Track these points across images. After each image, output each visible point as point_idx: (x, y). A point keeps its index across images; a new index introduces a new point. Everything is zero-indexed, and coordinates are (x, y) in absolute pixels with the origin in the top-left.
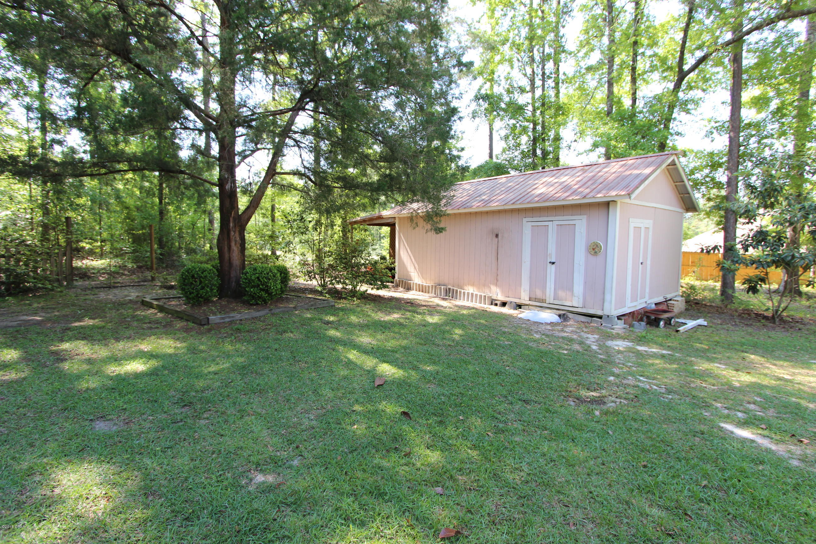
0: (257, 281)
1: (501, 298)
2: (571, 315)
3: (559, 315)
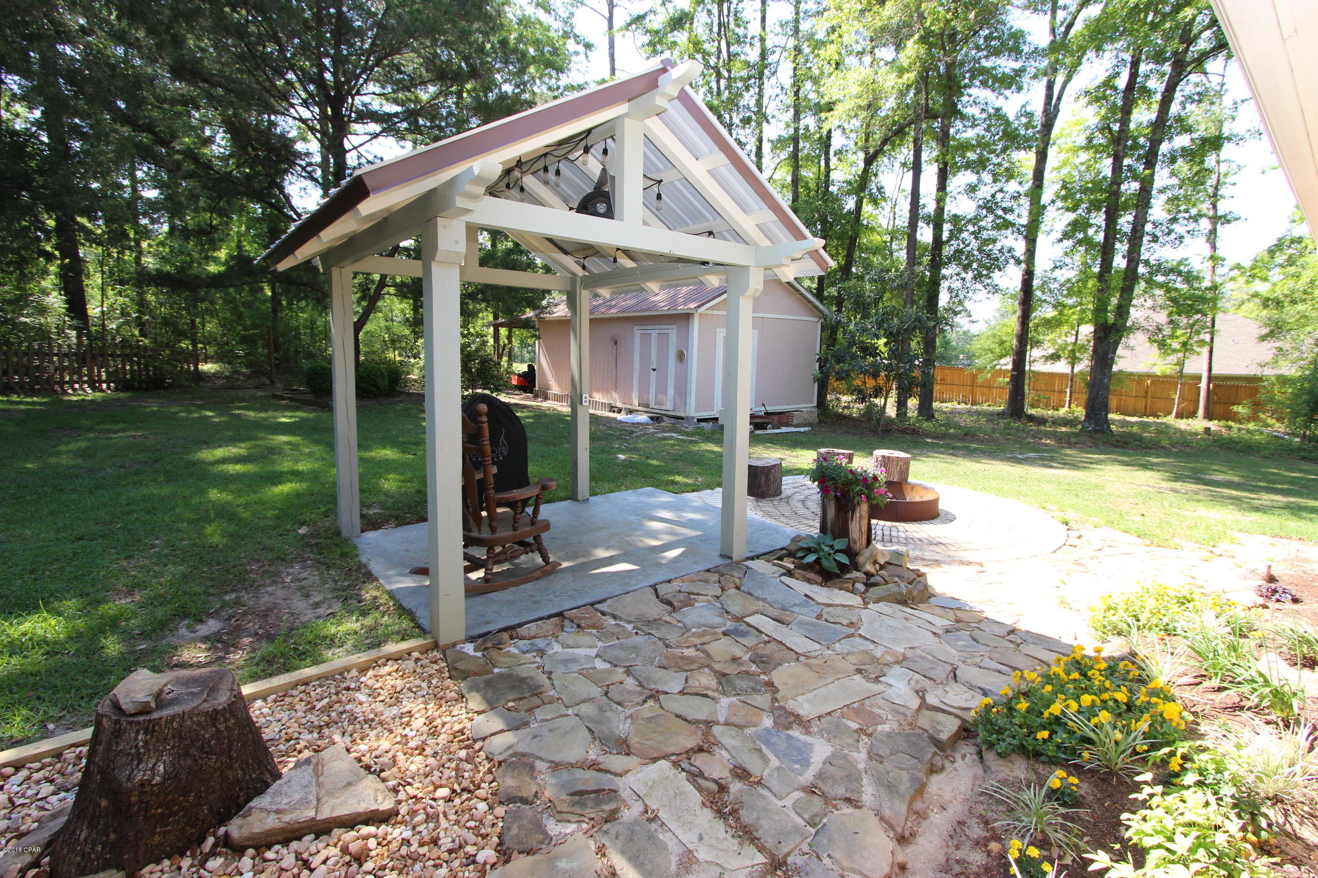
1: (619, 405)
2: (665, 418)
3: (652, 418)
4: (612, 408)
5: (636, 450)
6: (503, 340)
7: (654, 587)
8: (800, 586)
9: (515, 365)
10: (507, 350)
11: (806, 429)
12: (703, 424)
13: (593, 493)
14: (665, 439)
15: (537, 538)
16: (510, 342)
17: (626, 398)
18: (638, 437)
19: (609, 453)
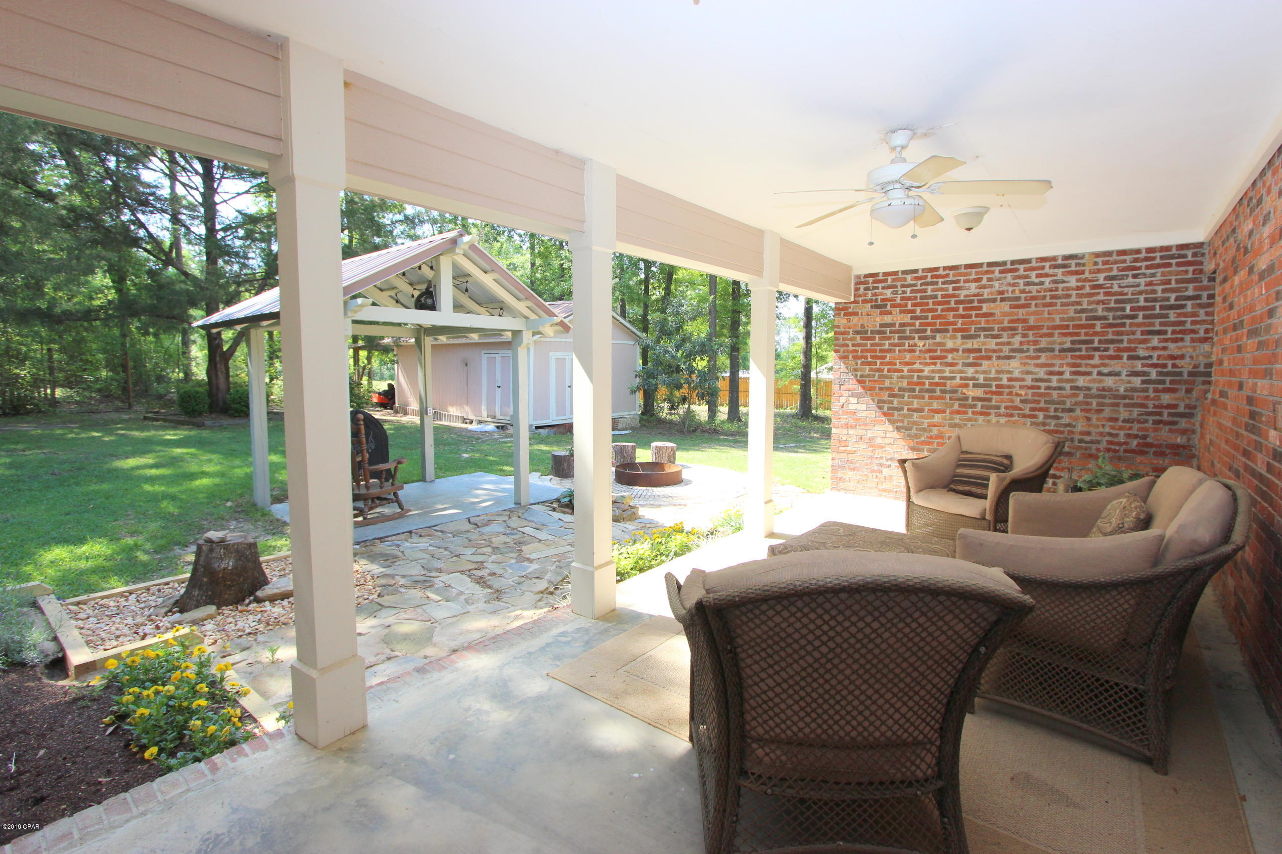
0: (239, 400)
1: (471, 417)
2: (509, 427)
3: (498, 427)
4: (464, 421)
5: (479, 451)
6: (363, 361)
7: (469, 519)
8: (557, 515)
9: (374, 383)
10: (367, 371)
11: (627, 432)
12: (540, 430)
13: (438, 477)
14: (505, 442)
15: (395, 494)
16: (369, 362)
17: (477, 411)
18: (483, 442)
19: (456, 453)
